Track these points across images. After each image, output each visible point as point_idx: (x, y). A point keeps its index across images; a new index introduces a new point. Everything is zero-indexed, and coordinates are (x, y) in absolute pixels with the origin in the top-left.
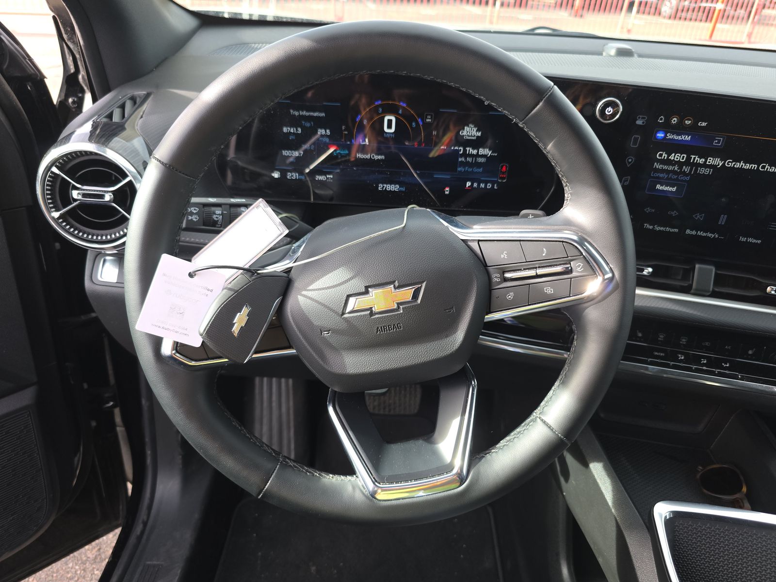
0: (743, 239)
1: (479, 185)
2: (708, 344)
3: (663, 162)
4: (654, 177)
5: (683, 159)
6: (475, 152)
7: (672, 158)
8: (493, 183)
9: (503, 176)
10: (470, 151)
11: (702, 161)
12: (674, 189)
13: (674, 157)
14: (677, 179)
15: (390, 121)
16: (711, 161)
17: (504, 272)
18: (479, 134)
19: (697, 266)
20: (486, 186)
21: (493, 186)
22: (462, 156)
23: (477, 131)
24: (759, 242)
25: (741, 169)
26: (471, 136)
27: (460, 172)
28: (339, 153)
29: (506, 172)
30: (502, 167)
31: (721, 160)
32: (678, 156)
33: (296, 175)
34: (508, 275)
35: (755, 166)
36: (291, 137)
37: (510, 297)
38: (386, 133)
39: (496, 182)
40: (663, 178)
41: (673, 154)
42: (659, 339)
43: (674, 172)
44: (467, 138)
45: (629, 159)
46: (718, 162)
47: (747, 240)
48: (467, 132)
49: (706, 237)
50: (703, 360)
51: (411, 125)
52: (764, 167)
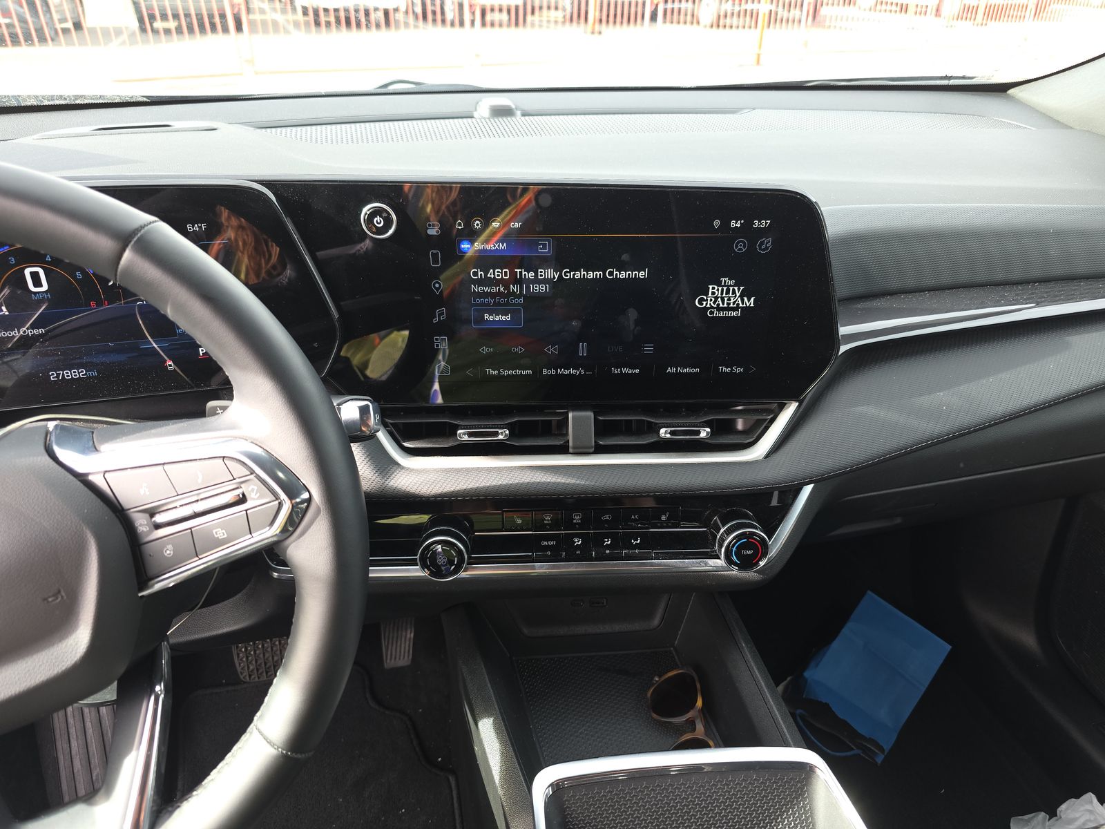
0: (617, 371)
2: (609, 517)
3: (480, 282)
4: (476, 305)
5: (506, 275)
7: (492, 276)
11: (531, 275)
12: (509, 317)
13: (494, 274)
14: (507, 304)
15: (35, 275)
16: (542, 273)
17: (152, 515)
19: (570, 415)
24: (637, 371)
25: (584, 280)
31: (555, 271)
32: (498, 272)
34: (159, 519)
35: (599, 274)
37: (168, 552)
38: (35, 293)
40: (488, 305)
41: (492, 270)
42: (545, 522)
43: (499, 294)
45: (435, 283)
46: (551, 274)
47: (621, 371)
49: (570, 375)
50: (606, 540)
51: (74, 277)
52: (611, 274)
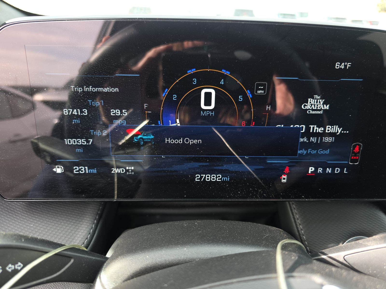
1: (324, 170)
6: (320, 130)
8: (342, 167)
9: (355, 158)
10: (315, 129)
15: (208, 96)
18: (327, 107)
20: (333, 170)
21: (342, 171)
22: (303, 135)
23: (323, 104)
26: (317, 110)
27: (301, 155)
28: (141, 138)
29: (359, 153)
30: (355, 147)
33: (85, 169)
36: (74, 121)
38: (204, 110)
39: (347, 166)
44: (312, 112)
48: (312, 105)
51: (236, 99)
